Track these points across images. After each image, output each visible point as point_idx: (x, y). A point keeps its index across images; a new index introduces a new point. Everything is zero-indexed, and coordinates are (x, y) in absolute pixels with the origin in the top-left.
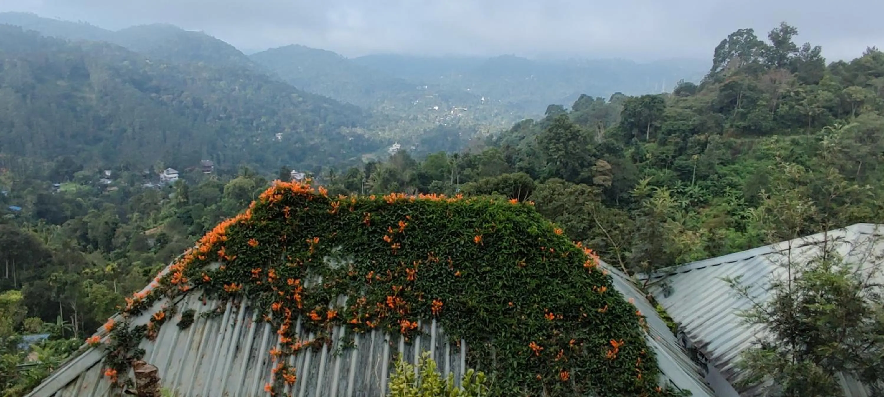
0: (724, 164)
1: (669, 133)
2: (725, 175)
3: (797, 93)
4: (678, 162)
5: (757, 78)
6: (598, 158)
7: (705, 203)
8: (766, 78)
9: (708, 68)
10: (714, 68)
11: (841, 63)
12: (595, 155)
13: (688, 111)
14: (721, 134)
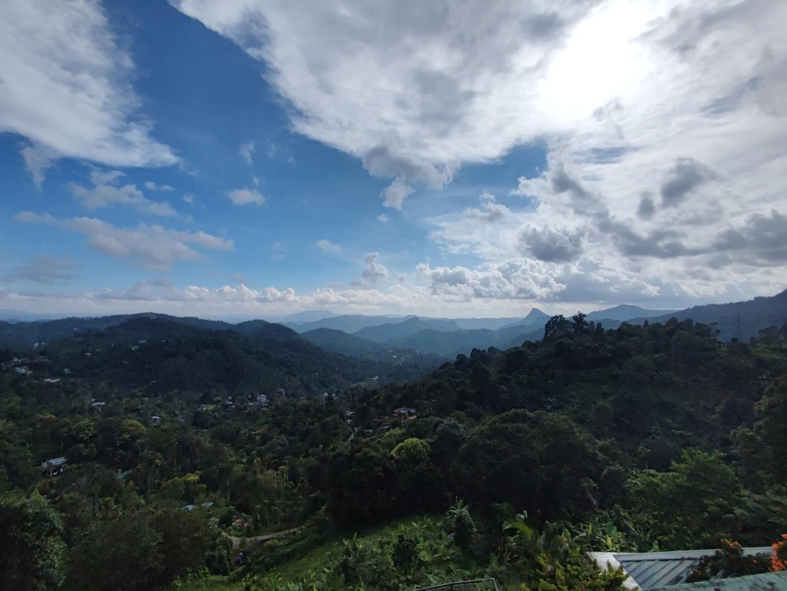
5: (572, 340)
8: (576, 339)
14: (560, 369)
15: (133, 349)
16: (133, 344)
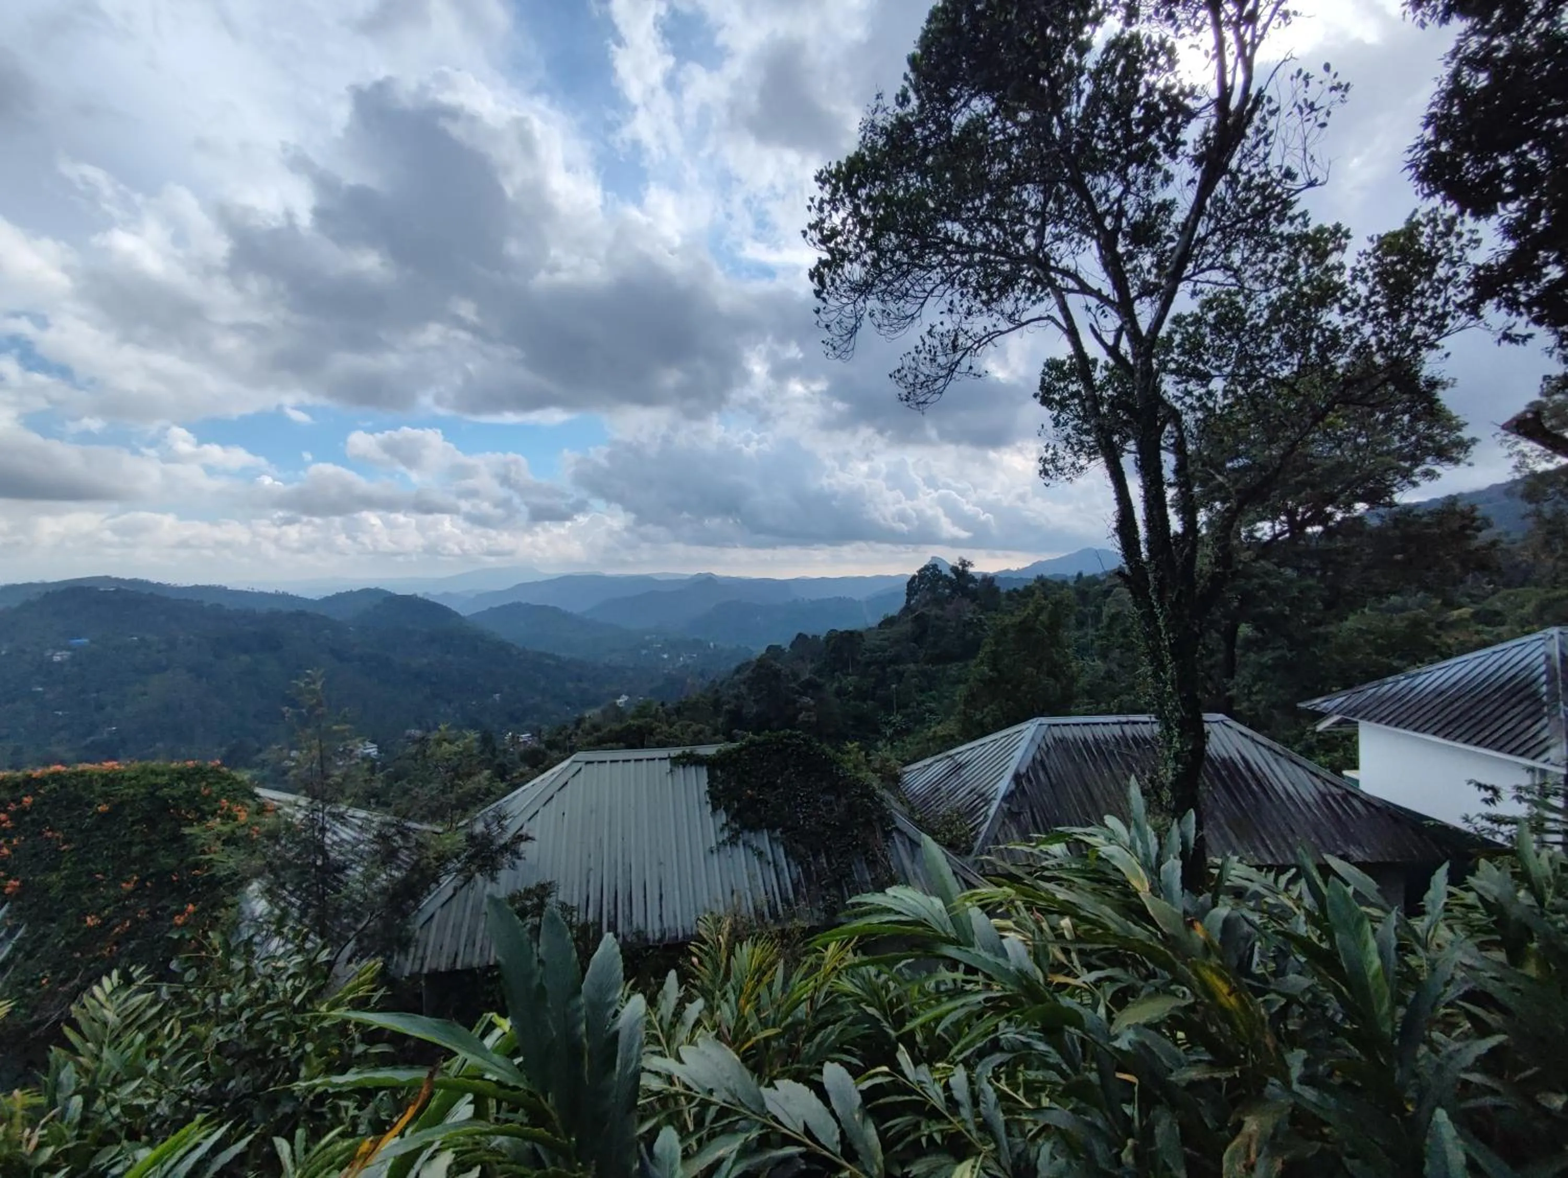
0: (922, 691)
1: (868, 664)
2: (923, 702)
3: (980, 620)
4: (879, 692)
5: (943, 609)
6: (801, 694)
7: (908, 731)
8: (950, 607)
9: (901, 602)
10: (908, 601)
11: (1015, 590)
12: (798, 692)
13: (886, 643)
14: (916, 662)
15: (57, 658)
16: (57, 648)
